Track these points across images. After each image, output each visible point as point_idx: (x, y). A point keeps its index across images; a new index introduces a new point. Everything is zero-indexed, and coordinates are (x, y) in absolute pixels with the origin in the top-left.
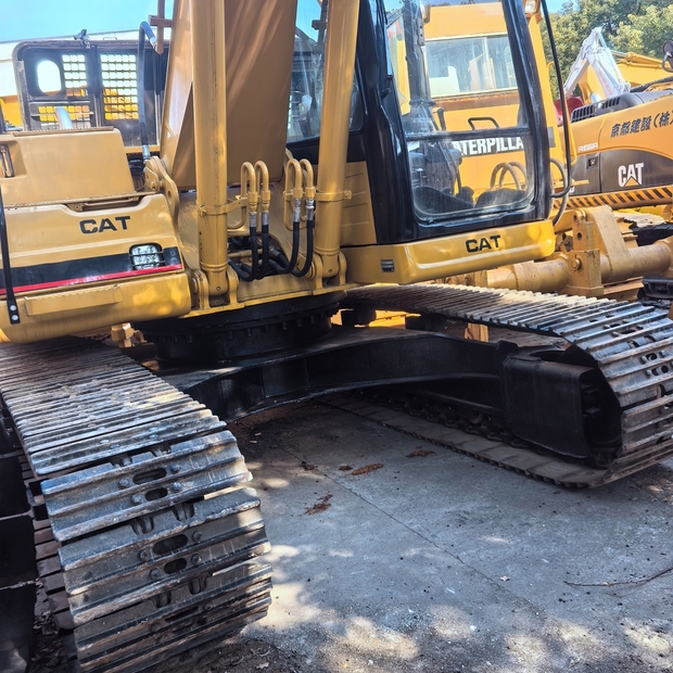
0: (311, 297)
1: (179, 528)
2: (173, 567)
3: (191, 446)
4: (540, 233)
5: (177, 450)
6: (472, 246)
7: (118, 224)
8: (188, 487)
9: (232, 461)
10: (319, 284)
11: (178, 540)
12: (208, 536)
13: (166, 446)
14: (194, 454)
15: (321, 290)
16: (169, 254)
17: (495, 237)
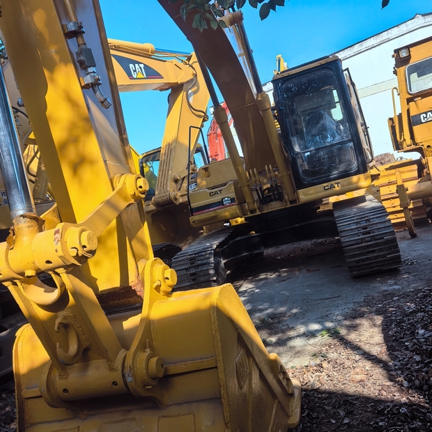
0: (286, 208)
1: (194, 271)
2: (194, 280)
3: (204, 253)
4: (359, 179)
5: (200, 254)
6: (326, 188)
7: (219, 192)
8: (199, 262)
9: (209, 258)
10: (289, 203)
11: (195, 274)
12: (202, 274)
13: (198, 253)
14: (203, 255)
15: (289, 205)
16: (232, 200)
17: (337, 183)
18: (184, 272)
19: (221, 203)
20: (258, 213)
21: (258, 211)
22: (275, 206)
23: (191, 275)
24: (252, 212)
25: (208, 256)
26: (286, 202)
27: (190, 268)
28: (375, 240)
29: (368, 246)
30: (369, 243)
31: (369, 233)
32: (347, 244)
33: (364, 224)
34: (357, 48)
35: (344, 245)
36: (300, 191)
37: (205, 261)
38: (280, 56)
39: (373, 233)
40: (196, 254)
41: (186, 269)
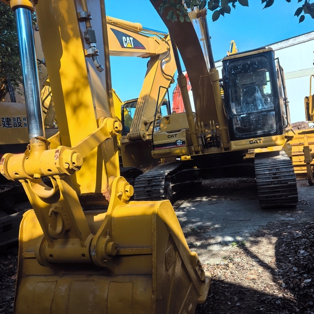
0: (221, 153)
1: (150, 189)
2: (149, 195)
5: (155, 178)
6: (251, 142)
7: (175, 136)
8: (154, 183)
9: (162, 181)
10: (223, 150)
11: (150, 191)
12: (155, 192)
14: (157, 179)
15: (223, 151)
16: (183, 142)
17: (260, 140)
18: (143, 189)
19: (175, 144)
20: (201, 154)
21: (200, 152)
22: (214, 150)
23: (147, 191)
24: (197, 152)
25: (161, 180)
26: (222, 148)
27: (147, 186)
28: (281, 184)
29: (275, 187)
30: (276, 185)
31: (277, 178)
32: (260, 184)
33: (274, 171)
34: (291, 41)
35: (258, 184)
36: (233, 142)
37: (158, 183)
38: (233, 41)
39: (281, 178)
40: (152, 177)
41: (145, 187)
